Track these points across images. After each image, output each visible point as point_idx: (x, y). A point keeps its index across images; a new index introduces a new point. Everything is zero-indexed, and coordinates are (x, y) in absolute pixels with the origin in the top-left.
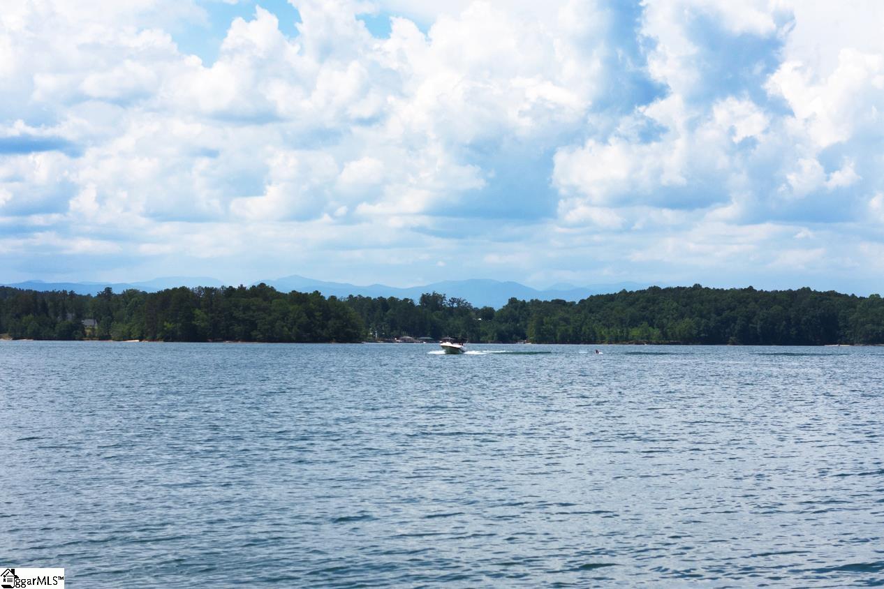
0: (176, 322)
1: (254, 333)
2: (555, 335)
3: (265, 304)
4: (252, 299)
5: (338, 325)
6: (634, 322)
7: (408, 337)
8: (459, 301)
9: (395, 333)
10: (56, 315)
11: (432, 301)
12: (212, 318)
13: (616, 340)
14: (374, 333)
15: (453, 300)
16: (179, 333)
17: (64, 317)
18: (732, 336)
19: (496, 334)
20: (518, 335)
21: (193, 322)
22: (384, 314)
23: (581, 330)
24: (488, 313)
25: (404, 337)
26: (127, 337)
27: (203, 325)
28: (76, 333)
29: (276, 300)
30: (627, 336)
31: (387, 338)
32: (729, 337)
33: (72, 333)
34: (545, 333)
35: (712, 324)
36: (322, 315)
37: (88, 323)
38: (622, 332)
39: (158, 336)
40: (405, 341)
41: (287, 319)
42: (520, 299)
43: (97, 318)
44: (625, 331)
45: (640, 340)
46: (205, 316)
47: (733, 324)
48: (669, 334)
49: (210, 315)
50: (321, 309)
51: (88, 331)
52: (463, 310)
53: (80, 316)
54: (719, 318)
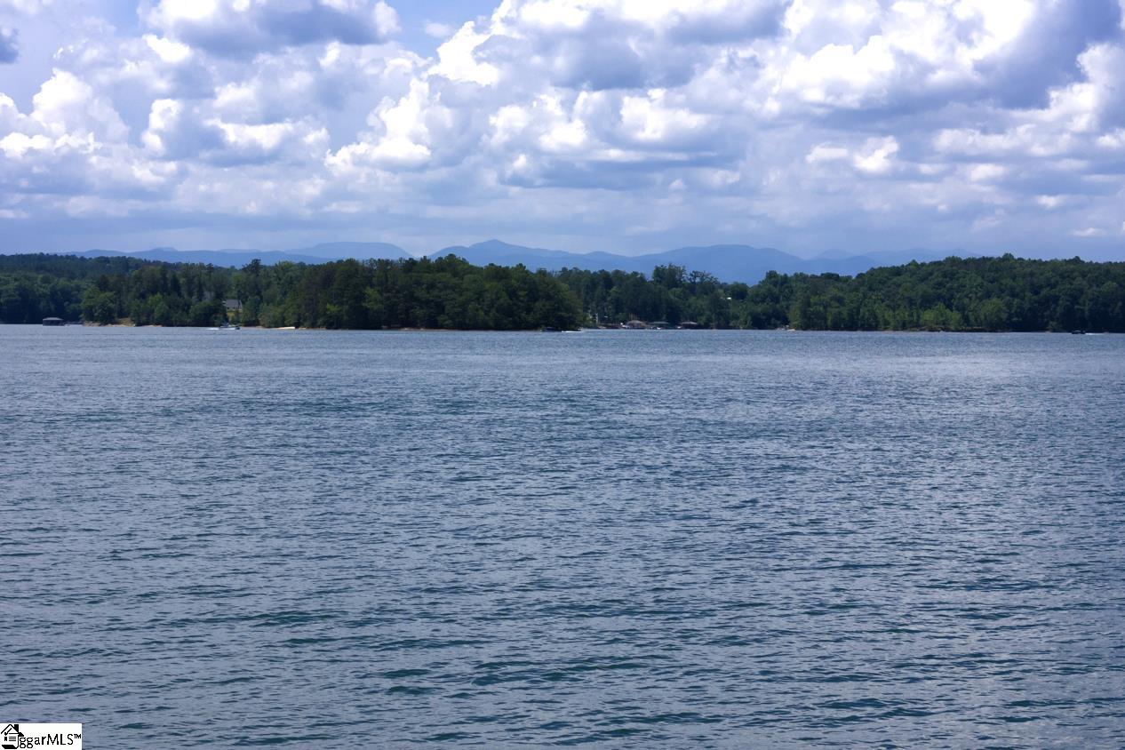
0: (342, 304)
1: (441, 318)
2: (825, 319)
3: (454, 281)
4: (438, 275)
5: (547, 307)
6: (927, 303)
7: (638, 322)
8: (702, 276)
9: (620, 316)
10: (191, 294)
11: (667, 276)
12: (388, 298)
13: (904, 326)
14: (594, 316)
15: (695, 274)
16: (345, 318)
17: (201, 296)
18: (1053, 320)
19: (749, 318)
20: (778, 319)
21: (363, 304)
22: (607, 292)
23: (858, 312)
24: (739, 292)
25: (632, 322)
26: (280, 322)
27: (375, 307)
28: (216, 318)
29: (469, 275)
30: (918, 320)
31: (611, 323)
32: (1048, 322)
33: (210, 317)
34: (813, 316)
35: (1027, 306)
36: (527, 295)
37: (231, 305)
38: (911, 315)
39: (320, 321)
40: (633, 327)
41: (483, 301)
42: (780, 272)
43: (242, 298)
44: (915, 315)
45: (934, 326)
46: (378, 296)
47: (1053, 306)
48: (972, 319)
49: (384, 295)
50: (526, 287)
51: (230, 315)
52: (707, 288)
53: (219, 296)
54: (1035, 297)
